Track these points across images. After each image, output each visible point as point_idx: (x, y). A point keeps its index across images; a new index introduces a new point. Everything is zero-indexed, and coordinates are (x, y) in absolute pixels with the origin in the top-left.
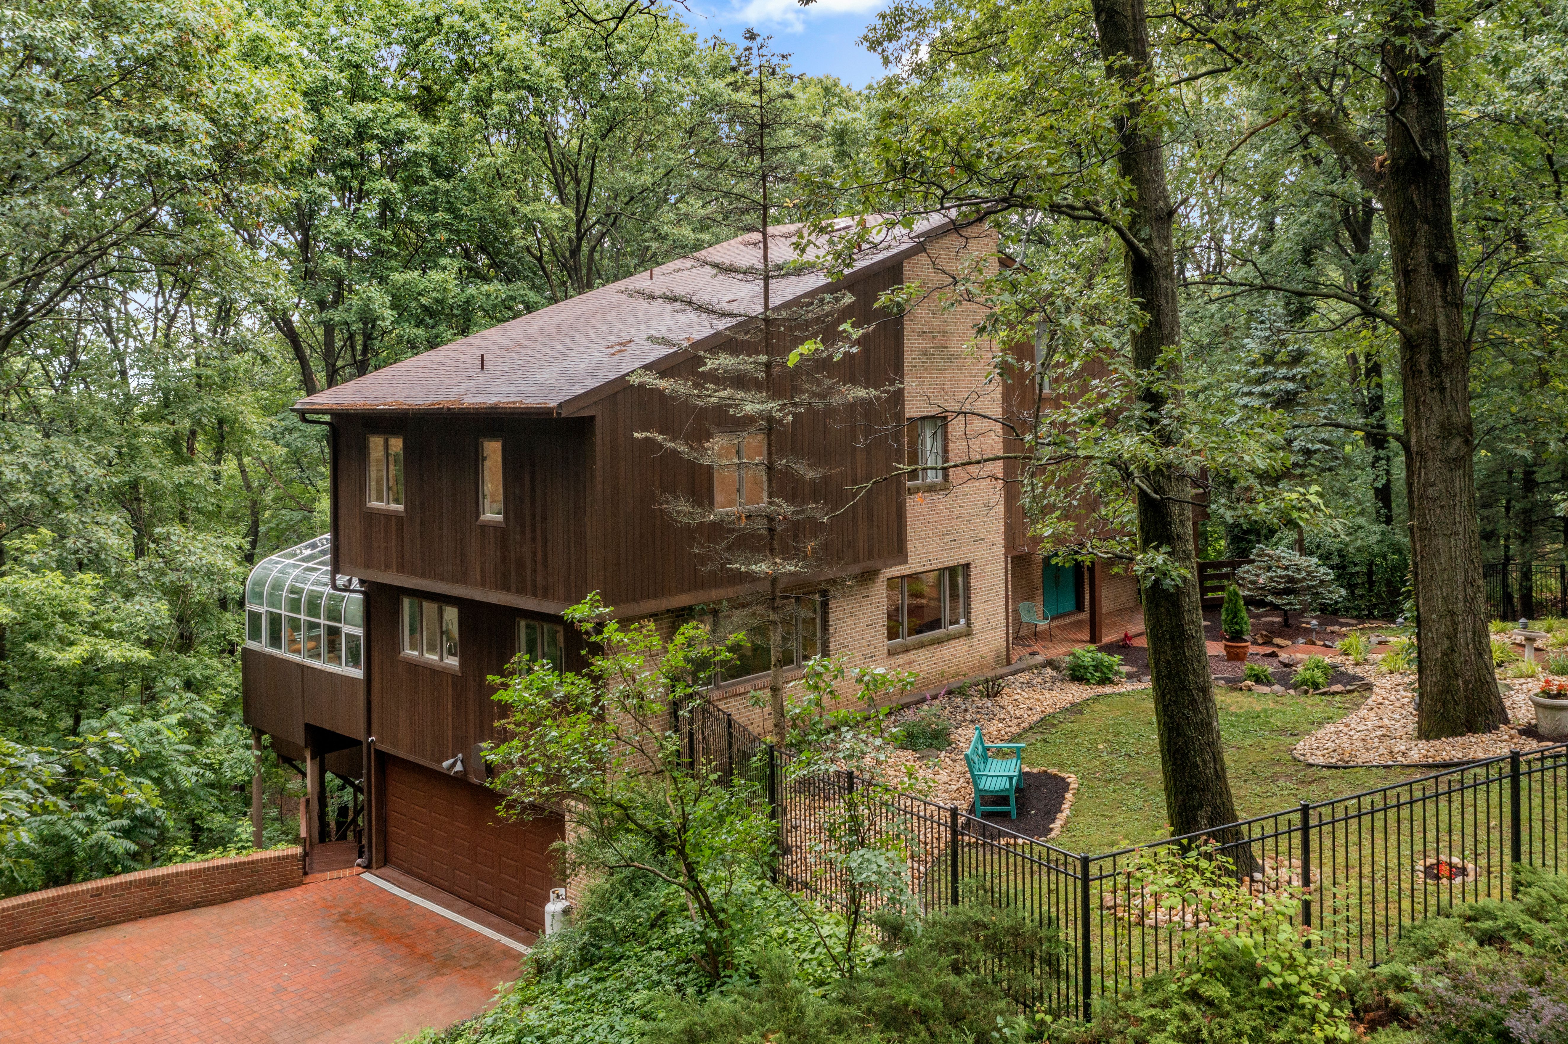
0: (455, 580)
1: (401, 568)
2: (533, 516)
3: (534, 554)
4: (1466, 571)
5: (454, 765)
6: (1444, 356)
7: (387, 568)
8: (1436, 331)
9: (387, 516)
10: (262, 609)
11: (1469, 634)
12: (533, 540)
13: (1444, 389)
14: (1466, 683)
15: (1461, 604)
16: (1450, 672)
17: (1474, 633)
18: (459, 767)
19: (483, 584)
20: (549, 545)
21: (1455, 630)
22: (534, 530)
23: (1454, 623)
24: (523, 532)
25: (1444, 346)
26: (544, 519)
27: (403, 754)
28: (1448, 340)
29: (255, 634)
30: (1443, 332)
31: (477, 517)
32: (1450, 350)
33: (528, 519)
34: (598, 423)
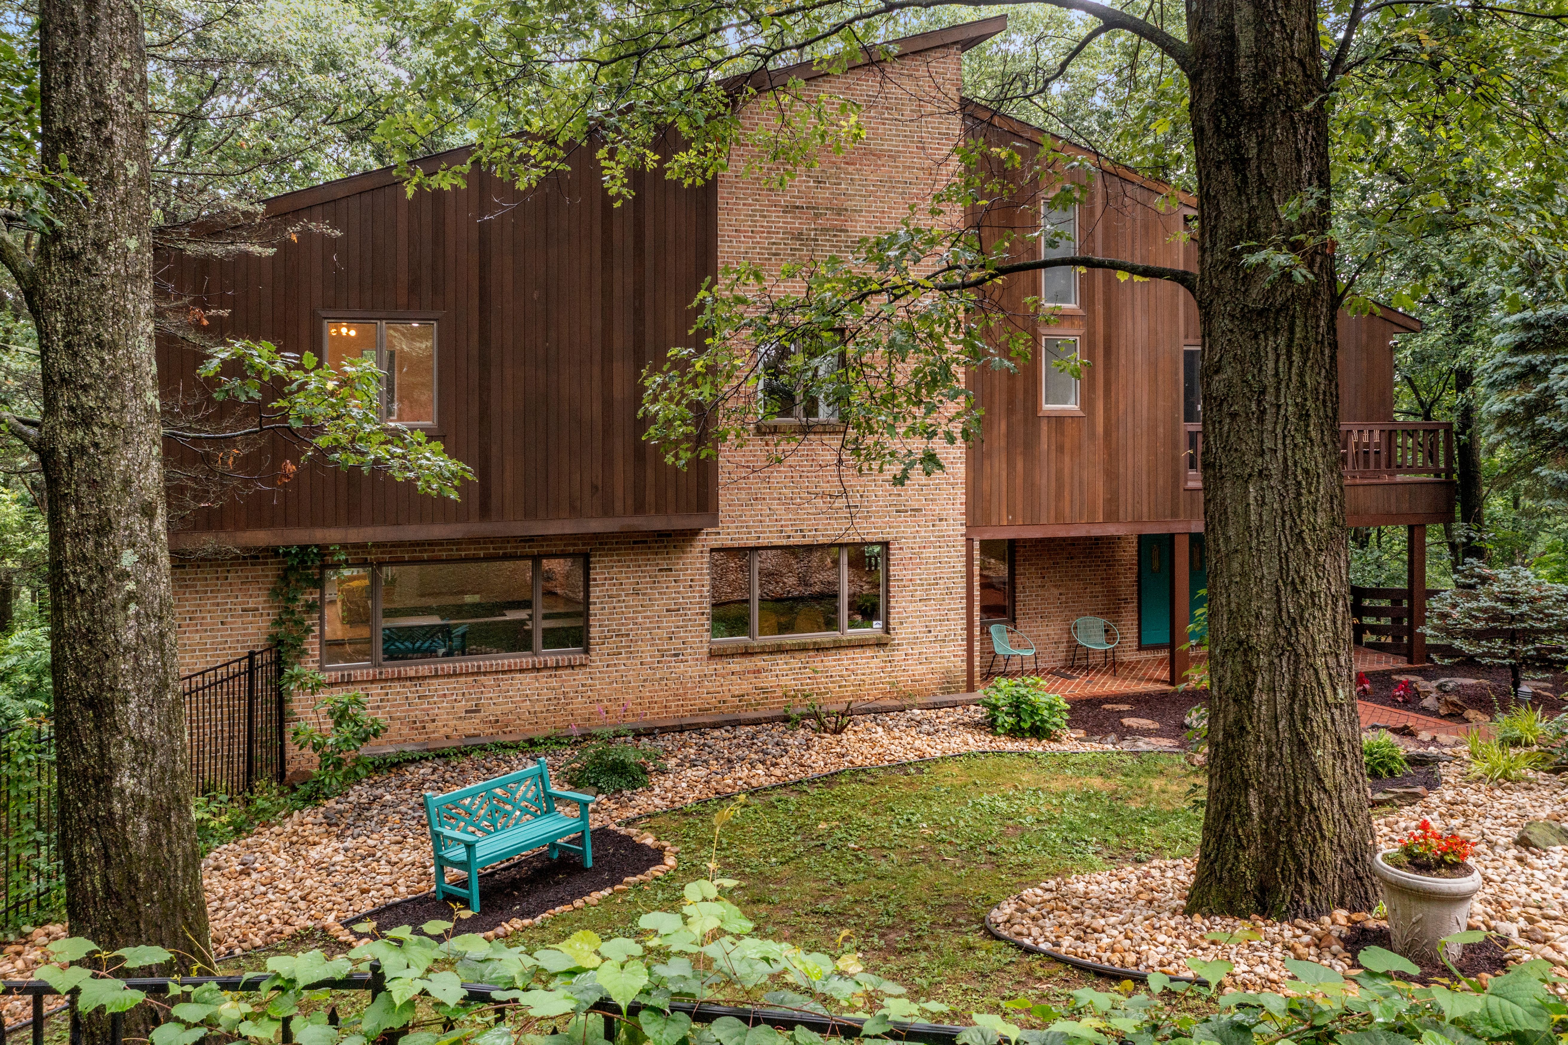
4: (1284, 559)
6: (1247, 93)
8: (1231, 39)
11: (1282, 699)
13: (1245, 161)
14: (1268, 801)
15: (1265, 631)
16: (1236, 775)
17: (1293, 695)
21: (1251, 685)
23: (1251, 670)
25: (1245, 70)
28: (1256, 56)
30: (1246, 40)
32: (1262, 76)
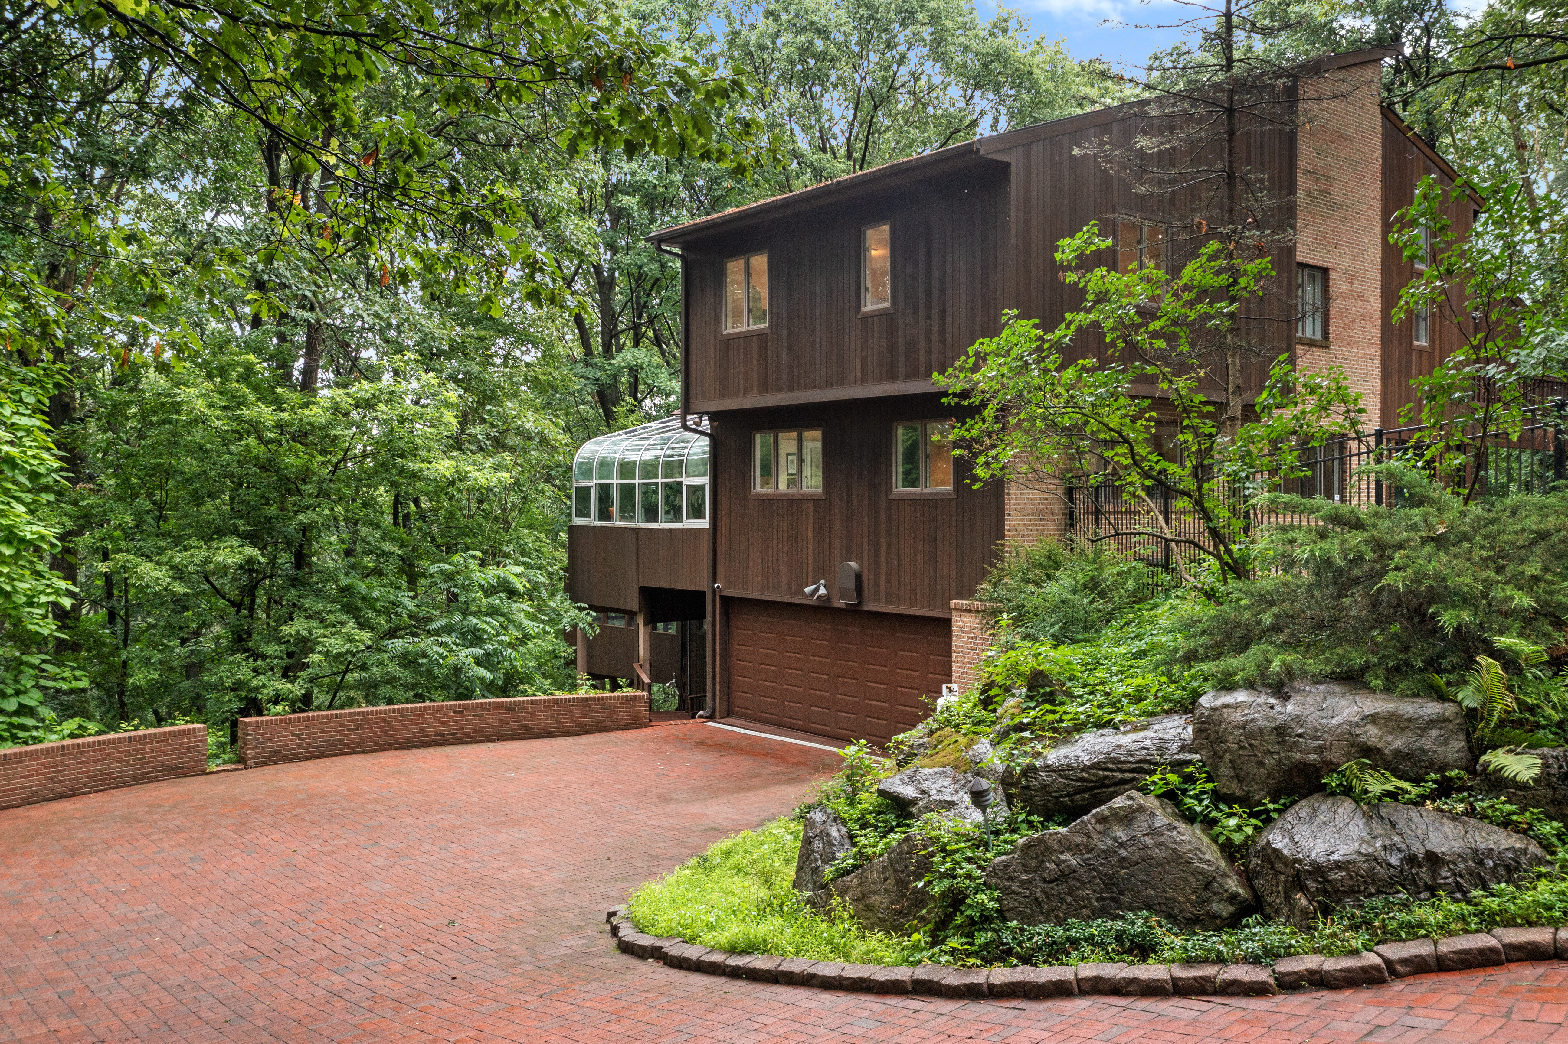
0: (830, 384)
1: (764, 387)
2: (929, 293)
3: (929, 331)
5: (817, 589)
7: (746, 392)
9: (747, 337)
10: (592, 483)
12: (929, 317)
18: (822, 591)
19: (864, 380)
20: (949, 318)
22: (929, 307)
24: (915, 312)
26: (943, 291)
27: (753, 594)
29: (583, 512)
31: (859, 308)
33: (922, 296)
34: (1013, 169)
